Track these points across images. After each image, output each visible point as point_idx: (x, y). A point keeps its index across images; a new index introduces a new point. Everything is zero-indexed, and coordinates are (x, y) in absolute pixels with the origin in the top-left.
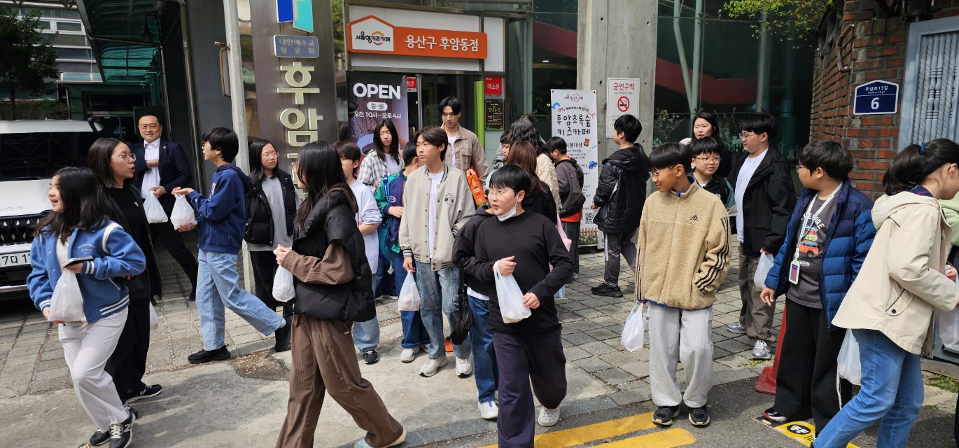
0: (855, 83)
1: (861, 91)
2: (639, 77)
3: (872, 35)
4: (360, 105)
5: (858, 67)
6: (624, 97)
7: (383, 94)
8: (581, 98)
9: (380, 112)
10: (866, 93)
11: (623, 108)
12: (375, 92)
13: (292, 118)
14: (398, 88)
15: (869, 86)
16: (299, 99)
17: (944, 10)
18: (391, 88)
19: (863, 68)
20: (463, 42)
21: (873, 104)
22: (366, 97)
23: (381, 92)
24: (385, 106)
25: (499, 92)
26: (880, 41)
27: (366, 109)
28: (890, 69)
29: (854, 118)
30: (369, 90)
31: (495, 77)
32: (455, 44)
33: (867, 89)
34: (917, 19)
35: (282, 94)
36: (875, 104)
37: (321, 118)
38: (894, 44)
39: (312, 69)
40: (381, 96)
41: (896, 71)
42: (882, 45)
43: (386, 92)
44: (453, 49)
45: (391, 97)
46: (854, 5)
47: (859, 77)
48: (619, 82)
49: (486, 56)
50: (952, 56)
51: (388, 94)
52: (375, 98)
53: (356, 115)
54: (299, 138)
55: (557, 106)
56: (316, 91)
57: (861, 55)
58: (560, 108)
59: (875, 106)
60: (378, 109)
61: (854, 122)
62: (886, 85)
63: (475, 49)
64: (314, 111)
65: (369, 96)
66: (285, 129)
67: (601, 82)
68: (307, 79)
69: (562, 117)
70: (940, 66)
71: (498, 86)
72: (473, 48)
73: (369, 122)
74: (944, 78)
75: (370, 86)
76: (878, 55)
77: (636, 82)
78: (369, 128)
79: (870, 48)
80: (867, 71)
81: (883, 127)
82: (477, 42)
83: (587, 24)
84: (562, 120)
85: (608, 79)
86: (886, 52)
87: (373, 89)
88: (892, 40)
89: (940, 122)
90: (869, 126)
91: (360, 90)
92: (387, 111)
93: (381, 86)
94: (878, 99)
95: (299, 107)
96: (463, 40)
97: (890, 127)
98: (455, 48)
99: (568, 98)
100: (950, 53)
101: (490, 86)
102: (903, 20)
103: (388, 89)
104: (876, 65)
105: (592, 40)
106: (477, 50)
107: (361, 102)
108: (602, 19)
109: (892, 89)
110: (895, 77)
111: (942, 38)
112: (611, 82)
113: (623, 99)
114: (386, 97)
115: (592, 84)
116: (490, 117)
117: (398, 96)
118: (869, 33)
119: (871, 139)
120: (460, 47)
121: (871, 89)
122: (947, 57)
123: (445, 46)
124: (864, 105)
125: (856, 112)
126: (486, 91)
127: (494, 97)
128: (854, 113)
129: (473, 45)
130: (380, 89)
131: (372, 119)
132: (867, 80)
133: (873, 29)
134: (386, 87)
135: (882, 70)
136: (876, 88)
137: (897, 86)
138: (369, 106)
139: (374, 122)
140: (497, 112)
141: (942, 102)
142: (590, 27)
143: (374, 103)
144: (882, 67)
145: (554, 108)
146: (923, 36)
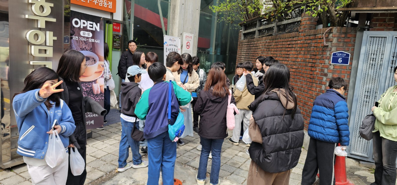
0: (331, 51)
1: (334, 55)
2: (193, 34)
3: (340, 33)
4: (76, 33)
5: (333, 45)
6: (188, 42)
7: (90, 27)
8: (175, 41)
9: (88, 38)
10: (337, 56)
11: (188, 47)
12: (85, 25)
13: (36, 36)
14: (98, 24)
15: (338, 53)
16: (41, 24)
17: (374, 28)
18: (94, 24)
19: (336, 46)
20: (104, 2)
21: (339, 60)
22: (79, 28)
23: (89, 25)
24: (91, 35)
25: (119, 31)
26: (343, 36)
27: (79, 35)
28: (347, 47)
29: (330, 65)
30: (82, 23)
31: (118, 23)
32: (101, 3)
33: (337, 54)
34: (366, 30)
35: (28, 19)
36: (340, 60)
37: (55, 38)
38: (349, 38)
39: (52, 5)
40: (89, 28)
41: (349, 48)
42: (344, 37)
43: (91, 26)
44: (100, 5)
45: (94, 30)
46: (311, 18)
47: (334, 49)
48: (188, 35)
49: (115, 12)
50: (382, 46)
51: (92, 27)
52: (85, 29)
53: (74, 39)
54: (40, 51)
55: (166, 43)
56: (54, 20)
57: (335, 41)
58: (167, 44)
59: (340, 61)
60: (86, 36)
61: (330, 66)
62: (345, 53)
63: (110, 7)
64: (52, 33)
65: (82, 27)
66: (29, 44)
67: (181, 34)
68: (47, 11)
69: (168, 49)
70: (376, 49)
71: (118, 28)
72: (109, 6)
73: (81, 43)
74: (378, 54)
75: (82, 21)
76: (342, 41)
77: (192, 35)
78: (81, 47)
79: (339, 38)
80: (337, 47)
81: (343, 70)
82: (111, 4)
83: (177, 5)
84: (168, 50)
85: (184, 33)
86: (346, 40)
87: (84, 23)
88: (348, 36)
89: (375, 71)
90: (337, 69)
91: (76, 23)
92: (92, 38)
93: (89, 22)
94: (341, 58)
95: (40, 29)
96: (104, 1)
97: (346, 70)
98: (101, 4)
99: (170, 40)
100: (381, 44)
101: (115, 27)
102: (358, 29)
103: (92, 24)
104: (341, 45)
105: (179, 14)
106: (111, 8)
107: (77, 30)
108: (183, 4)
109: (348, 55)
110: (349, 51)
111: (378, 39)
112: (185, 34)
113: (188, 43)
114: (91, 29)
115: (178, 34)
116: (115, 43)
117: (98, 29)
118: (339, 32)
119: (337, 74)
120: (103, 4)
121: (339, 54)
122: (379, 46)
123: (96, 3)
124: (335, 60)
125: (332, 63)
126: (114, 30)
127: (117, 33)
128: (331, 63)
129: (109, 5)
130: (88, 24)
131: (83, 42)
132: (337, 51)
133: (340, 31)
134: (92, 23)
135: (343, 47)
136: (341, 54)
137: (350, 54)
138: (82, 33)
139: (84, 44)
140: (118, 41)
141: (376, 63)
142: (179, 7)
143: (85, 32)
144: (344, 46)
145: (165, 44)
146: (370, 37)
